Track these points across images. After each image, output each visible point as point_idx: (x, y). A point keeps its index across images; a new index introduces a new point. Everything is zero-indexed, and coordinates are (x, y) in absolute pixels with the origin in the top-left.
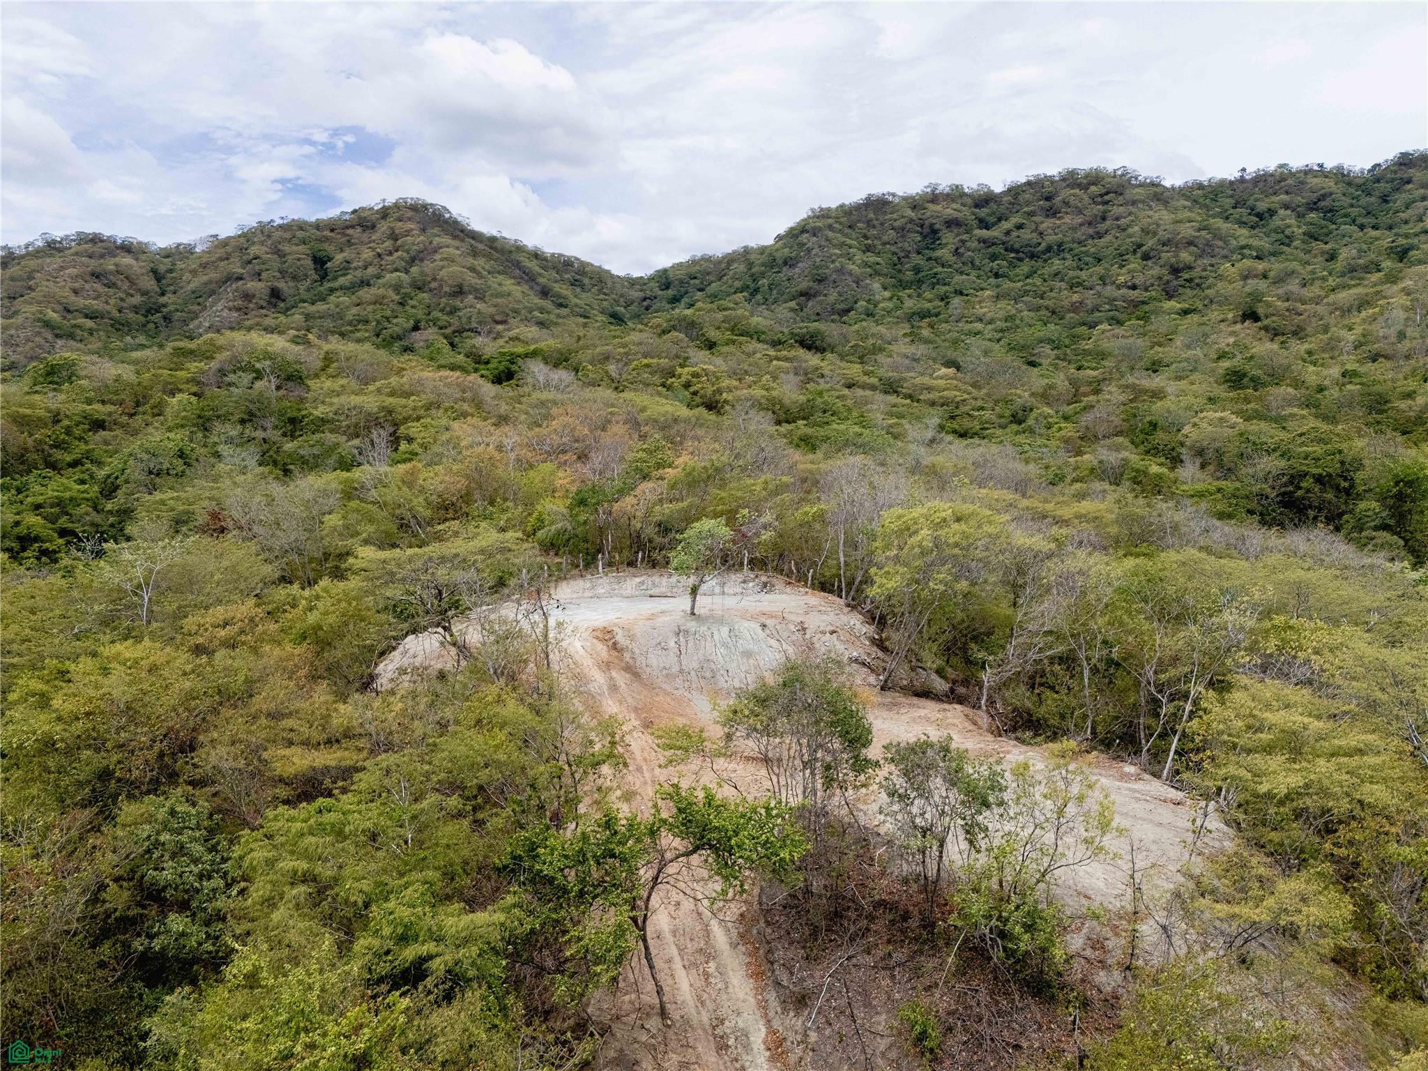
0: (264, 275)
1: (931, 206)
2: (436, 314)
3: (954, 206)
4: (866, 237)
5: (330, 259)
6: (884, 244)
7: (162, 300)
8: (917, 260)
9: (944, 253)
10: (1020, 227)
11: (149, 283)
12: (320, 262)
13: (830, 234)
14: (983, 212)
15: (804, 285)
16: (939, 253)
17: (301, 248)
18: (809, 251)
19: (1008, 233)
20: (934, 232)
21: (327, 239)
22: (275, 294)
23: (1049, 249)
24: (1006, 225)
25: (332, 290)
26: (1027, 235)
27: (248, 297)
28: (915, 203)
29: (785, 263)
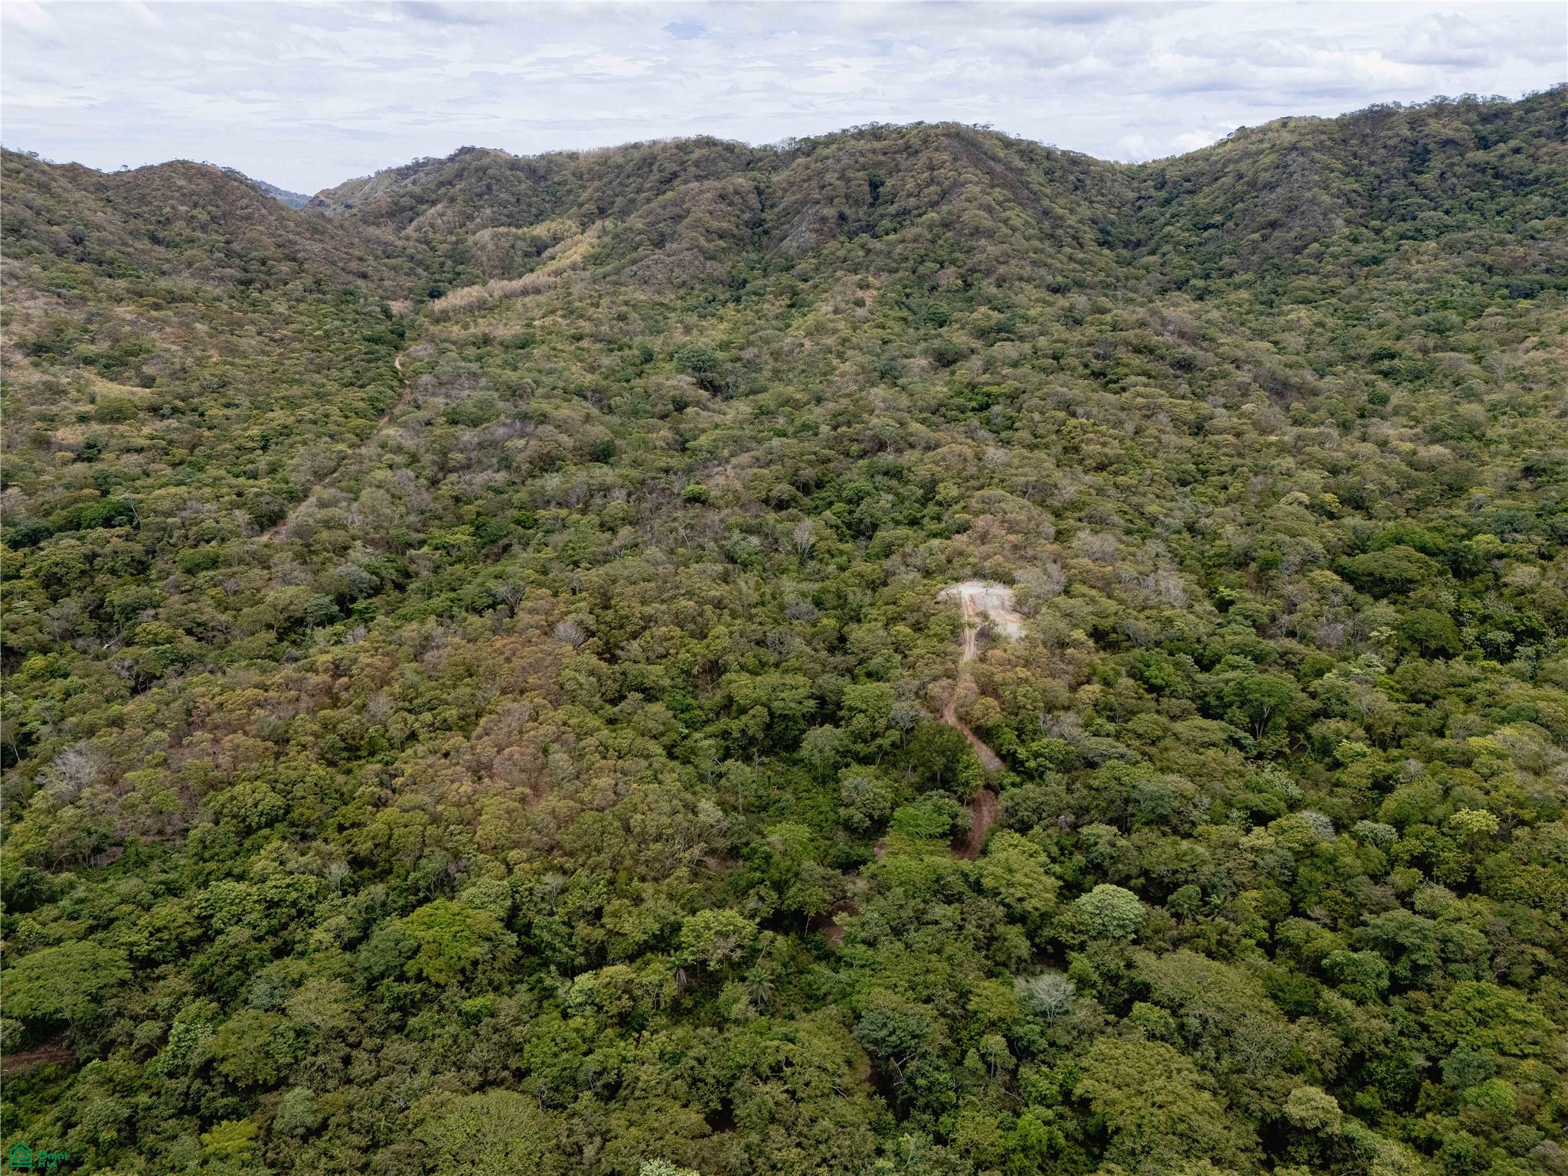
0: (836, 201)
1: (1431, 121)
2: (957, 255)
3: (1457, 124)
4: (1355, 156)
5: (882, 184)
6: (1372, 164)
7: (764, 215)
8: (1397, 186)
9: (1428, 179)
10: (1517, 151)
11: (753, 200)
12: (875, 185)
13: (1317, 155)
14: (1485, 129)
15: (1274, 215)
16: (1419, 179)
17: (860, 174)
18: (1291, 174)
19: (1503, 156)
20: (1428, 151)
21: (880, 164)
22: (842, 217)
23: (1537, 180)
24: (1502, 148)
25: (882, 216)
26: (1520, 162)
27: (824, 220)
28: (1416, 118)
29: (1264, 187)
